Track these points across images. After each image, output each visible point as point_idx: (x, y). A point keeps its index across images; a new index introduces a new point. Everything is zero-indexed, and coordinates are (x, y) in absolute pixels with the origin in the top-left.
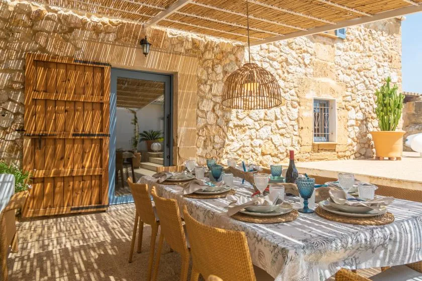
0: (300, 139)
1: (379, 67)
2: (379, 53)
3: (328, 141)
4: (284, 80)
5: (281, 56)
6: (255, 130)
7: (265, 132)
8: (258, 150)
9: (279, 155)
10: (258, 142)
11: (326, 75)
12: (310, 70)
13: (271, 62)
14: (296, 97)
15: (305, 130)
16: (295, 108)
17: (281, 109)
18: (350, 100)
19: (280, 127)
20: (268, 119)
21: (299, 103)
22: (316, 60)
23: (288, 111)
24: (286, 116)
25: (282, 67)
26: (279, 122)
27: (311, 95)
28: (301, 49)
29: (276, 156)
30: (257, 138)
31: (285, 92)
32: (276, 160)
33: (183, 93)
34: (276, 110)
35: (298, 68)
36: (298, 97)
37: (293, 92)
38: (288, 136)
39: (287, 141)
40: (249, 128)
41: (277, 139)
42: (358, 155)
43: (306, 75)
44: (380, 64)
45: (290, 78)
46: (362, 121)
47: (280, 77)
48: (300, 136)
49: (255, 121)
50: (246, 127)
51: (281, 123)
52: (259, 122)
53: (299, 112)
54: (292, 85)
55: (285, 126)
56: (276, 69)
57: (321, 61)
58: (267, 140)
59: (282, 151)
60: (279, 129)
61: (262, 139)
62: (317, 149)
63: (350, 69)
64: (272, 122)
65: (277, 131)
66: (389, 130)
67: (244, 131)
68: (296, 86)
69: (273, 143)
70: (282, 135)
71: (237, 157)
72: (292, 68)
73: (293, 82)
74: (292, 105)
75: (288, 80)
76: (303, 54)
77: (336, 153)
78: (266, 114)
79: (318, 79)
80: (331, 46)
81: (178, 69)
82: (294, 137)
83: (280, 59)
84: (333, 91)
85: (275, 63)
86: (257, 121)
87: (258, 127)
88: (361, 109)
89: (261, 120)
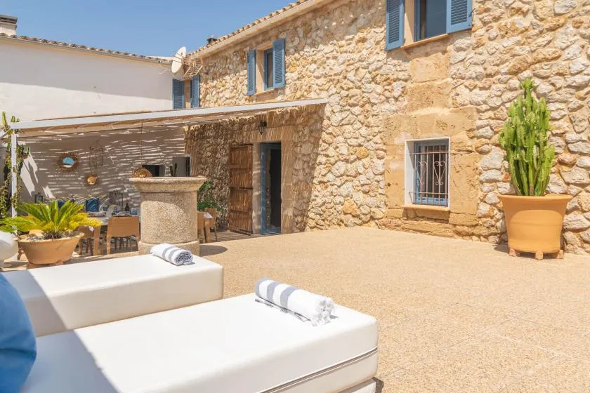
0: (386, 199)
4: (367, 126)
5: (363, 98)
6: (336, 187)
7: (346, 189)
8: (340, 208)
9: (362, 216)
10: (338, 199)
11: (429, 103)
12: (405, 102)
13: (351, 109)
15: (394, 187)
16: (380, 158)
17: (363, 162)
18: (490, 133)
19: (362, 183)
20: (349, 174)
21: (385, 152)
22: (413, 85)
23: (372, 164)
24: (369, 170)
25: (364, 111)
26: (362, 179)
27: (404, 139)
28: (389, 78)
29: (358, 217)
30: (339, 195)
31: (367, 141)
32: (358, 221)
33: (286, 157)
34: (357, 163)
35: (385, 106)
36: (383, 144)
37: (377, 139)
38: (373, 195)
39: (370, 200)
41: (360, 197)
43: (395, 111)
45: (372, 121)
47: (362, 124)
48: (387, 196)
49: (336, 177)
50: (329, 184)
51: (364, 179)
53: (384, 164)
54: (376, 130)
55: (368, 182)
57: (421, 84)
58: (348, 198)
59: (365, 211)
60: (362, 185)
61: (343, 197)
62: (412, 214)
64: (354, 177)
65: (360, 188)
67: (326, 187)
68: (381, 130)
69: (355, 202)
70: (366, 193)
72: (377, 109)
73: (378, 126)
74: (377, 155)
76: (393, 84)
77: (447, 225)
78: (346, 169)
79: (413, 114)
82: (380, 196)
83: (361, 102)
84: (442, 125)
85: (355, 109)
86: (339, 177)
87: (339, 183)
89: (342, 175)
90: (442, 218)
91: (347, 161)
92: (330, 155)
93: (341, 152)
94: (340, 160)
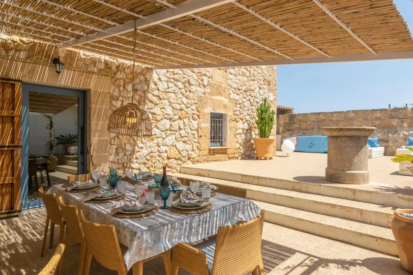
0: (199, 145)
1: (260, 89)
2: (261, 78)
3: (222, 145)
4: (187, 97)
5: (184, 78)
6: (161, 139)
7: (170, 140)
8: (164, 155)
9: (182, 158)
10: (163, 148)
11: (220, 94)
12: (208, 90)
13: (176, 82)
14: (196, 112)
15: (203, 138)
16: (195, 120)
17: (183, 121)
18: (239, 114)
19: (183, 135)
20: (172, 129)
21: (198, 116)
22: (213, 82)
23: (190, 123)
24: (188, 127)
25: (185, 87)
26: (183, 132)
27: (208, 110)
28: (201, 73)
29: (179, 159)
30: (163, 145)
31: (187, 108)
32: (180, 162)
33: (96, 108)
34: (179, 122)
35: (199, 88)
36: (198, 111)
37: (194, 107)
38: (190, 143)
39: (188, 147)
40: (156, 137)
41: (180, 145)
42: (244, 156)
43: (204, 93)
44: (261, 87)
45: (191, 95)
46: (247, 130)
47: (183, 95)
48: (199, 143)
49: (162, 131)
50: (154, 136)
51: (184, 133)
52: (165, 132)
53: (198, 124)
54: (193, 101)
55: (187, 135)
56: (180, 89)
57: (217, 83)
58: (172, 147)
59: (184, 155)
60: (182, 137)
61: (168, 146)
62: (212, 152)
63: (239, 90)
64: (176, 131)
65: (180, 139)
66: (265, 137)
67: (152, 140)
68: (197, 102)
69: (177, 149)
70: (184, 142)
71: (146, 161)
72: (194, 88)
73: (194, 100)
74: (193, 118)
75: (190, 98)
76: (203, 77)
77: (226, 155)
78: (171, 126)
79: (213, 97)
80: (224, 71)
81: (92, 87)
82: (194, 144)
83: (183, 80)
84: (225, 107)
85: (179, 84)
86: (164, 131)
87: (164, 136)
88: (246, 121)
89: (167, 130)
90: (224, 152)
91: (170, 119)
92: (157, 113)
93: (166, 112)
94: (165, 118)
